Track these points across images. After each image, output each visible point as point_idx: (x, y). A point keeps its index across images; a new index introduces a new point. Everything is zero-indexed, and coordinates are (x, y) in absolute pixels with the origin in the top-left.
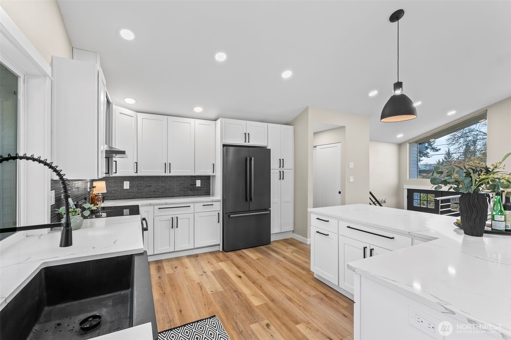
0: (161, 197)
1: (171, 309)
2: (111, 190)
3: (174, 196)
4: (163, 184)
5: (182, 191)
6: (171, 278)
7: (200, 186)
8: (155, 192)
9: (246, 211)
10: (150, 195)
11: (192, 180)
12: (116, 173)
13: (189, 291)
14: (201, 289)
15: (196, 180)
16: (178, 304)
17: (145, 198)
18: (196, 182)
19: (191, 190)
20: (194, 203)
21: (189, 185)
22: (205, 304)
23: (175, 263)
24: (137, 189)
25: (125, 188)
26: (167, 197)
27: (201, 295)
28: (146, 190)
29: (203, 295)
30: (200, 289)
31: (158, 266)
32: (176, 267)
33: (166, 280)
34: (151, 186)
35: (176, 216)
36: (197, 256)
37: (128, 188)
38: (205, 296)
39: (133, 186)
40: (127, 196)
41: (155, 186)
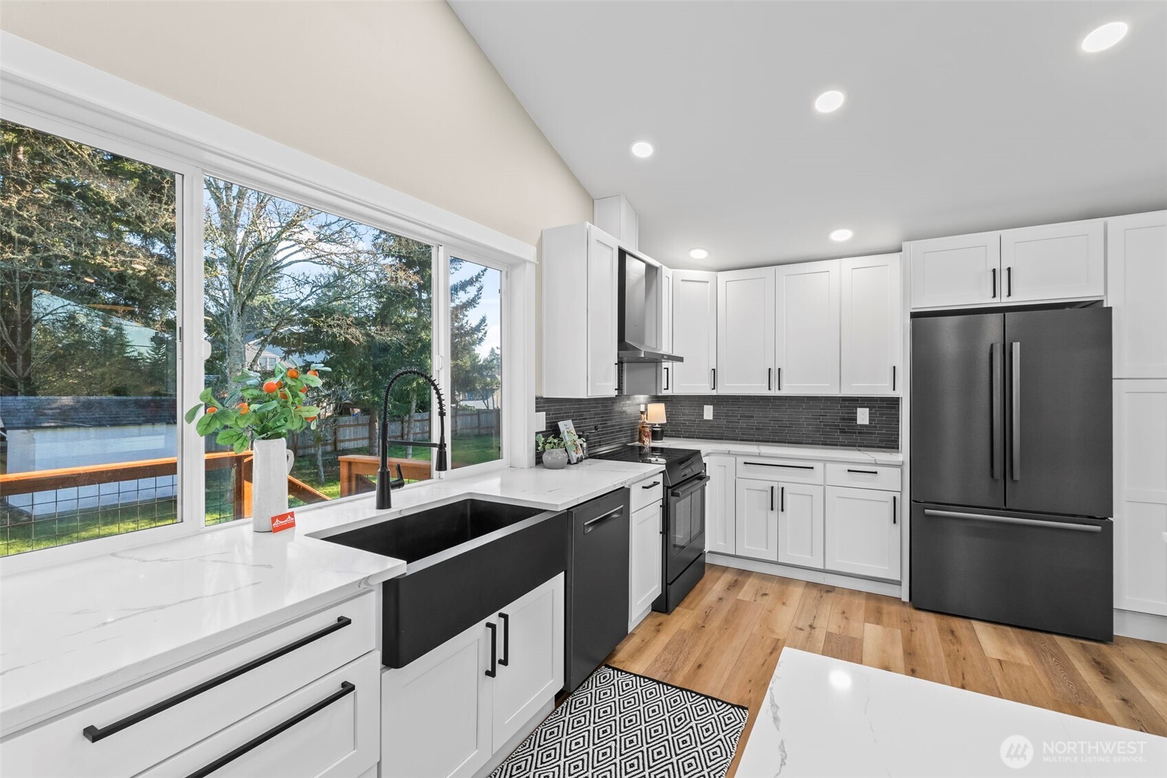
0: (772, 442)
1: (689, 654)
2: (684, 420)
3: (802, 443)
4: (777, 414)
5: (819, 431)
6: (738, 608)
7: (867, 423)
8: (759, 429)
9: (998, 509)
10: (750, 434)
11: (844, 407)
12: (667, 389)
13: (745, 645)
14: (771, 653)
15: (856, 407)
16: (707, 655)
17: (741, 440)
18: (856, 413)
19: (843, 431)
20: (825, 461)
21: (837, 419)
22: (750, 681)
23: (772, 587)
24: (727, 422)
25: (705, 418)
26: (785, 443)
27: (761, 661)
28: (743, 424)
29: (764, 664)
30: (770, 651)
31: (736, 581)
32: (765, 594)
33: (726, 607)
34: (753, 417)
35: (781, 485)
36: (830, 589)
37: (711, 418)
38: (765, 667)
39: (719, 416)
40: (709, 433)
41: (760, 417)
